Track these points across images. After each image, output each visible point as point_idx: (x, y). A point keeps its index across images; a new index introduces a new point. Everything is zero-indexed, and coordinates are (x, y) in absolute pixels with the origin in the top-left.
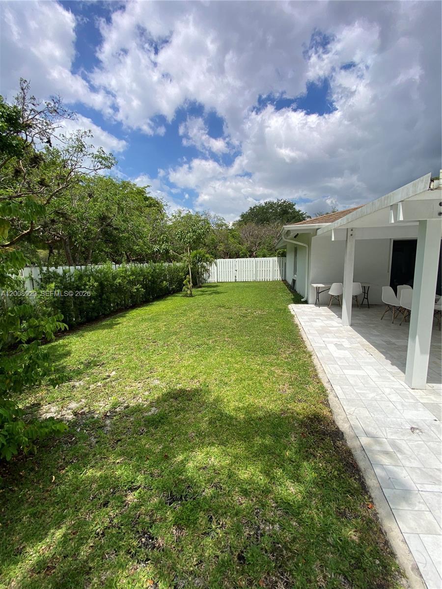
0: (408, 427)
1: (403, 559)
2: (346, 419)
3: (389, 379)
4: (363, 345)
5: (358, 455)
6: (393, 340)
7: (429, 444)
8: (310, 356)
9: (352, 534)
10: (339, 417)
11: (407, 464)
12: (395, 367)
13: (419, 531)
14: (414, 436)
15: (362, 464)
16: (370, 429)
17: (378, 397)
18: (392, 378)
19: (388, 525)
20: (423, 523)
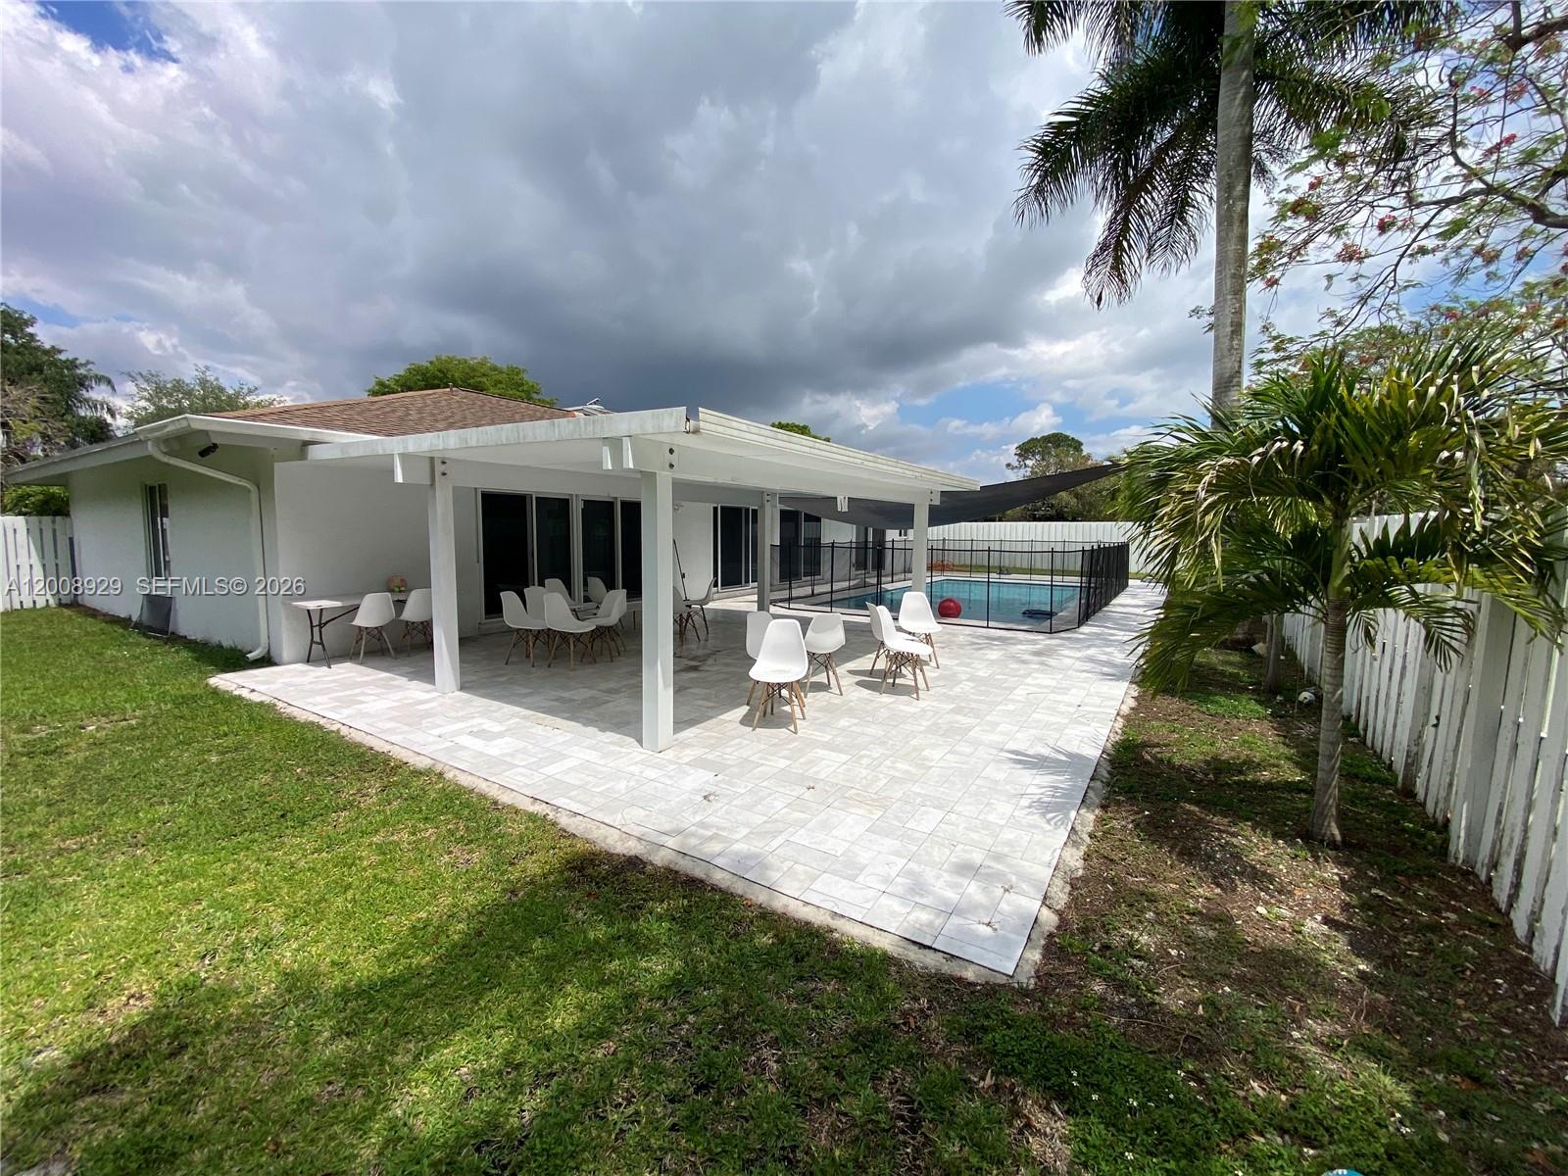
0: (700, 798)
1: (819, 919)
2: (624, 835)
3: (621, 753)
4: (524, 718)
5: (685, 866)
6: (567, 695)
7: (734, 803)
8: (440, 775)
9: (766, 940)
10: (610, 841)
11: (737, 836)
12: (608, 734)
13: (806, 886)
14: (716, 805)
15: (698, 872)
16: (667, 827)
17: (632, 783)
18: (623, 750)
19: (779, 904)
20: (802, 877)
